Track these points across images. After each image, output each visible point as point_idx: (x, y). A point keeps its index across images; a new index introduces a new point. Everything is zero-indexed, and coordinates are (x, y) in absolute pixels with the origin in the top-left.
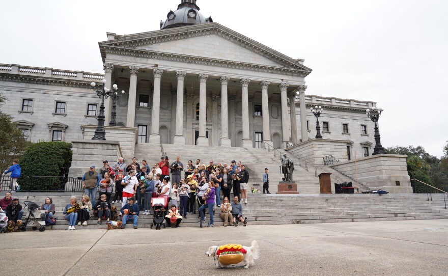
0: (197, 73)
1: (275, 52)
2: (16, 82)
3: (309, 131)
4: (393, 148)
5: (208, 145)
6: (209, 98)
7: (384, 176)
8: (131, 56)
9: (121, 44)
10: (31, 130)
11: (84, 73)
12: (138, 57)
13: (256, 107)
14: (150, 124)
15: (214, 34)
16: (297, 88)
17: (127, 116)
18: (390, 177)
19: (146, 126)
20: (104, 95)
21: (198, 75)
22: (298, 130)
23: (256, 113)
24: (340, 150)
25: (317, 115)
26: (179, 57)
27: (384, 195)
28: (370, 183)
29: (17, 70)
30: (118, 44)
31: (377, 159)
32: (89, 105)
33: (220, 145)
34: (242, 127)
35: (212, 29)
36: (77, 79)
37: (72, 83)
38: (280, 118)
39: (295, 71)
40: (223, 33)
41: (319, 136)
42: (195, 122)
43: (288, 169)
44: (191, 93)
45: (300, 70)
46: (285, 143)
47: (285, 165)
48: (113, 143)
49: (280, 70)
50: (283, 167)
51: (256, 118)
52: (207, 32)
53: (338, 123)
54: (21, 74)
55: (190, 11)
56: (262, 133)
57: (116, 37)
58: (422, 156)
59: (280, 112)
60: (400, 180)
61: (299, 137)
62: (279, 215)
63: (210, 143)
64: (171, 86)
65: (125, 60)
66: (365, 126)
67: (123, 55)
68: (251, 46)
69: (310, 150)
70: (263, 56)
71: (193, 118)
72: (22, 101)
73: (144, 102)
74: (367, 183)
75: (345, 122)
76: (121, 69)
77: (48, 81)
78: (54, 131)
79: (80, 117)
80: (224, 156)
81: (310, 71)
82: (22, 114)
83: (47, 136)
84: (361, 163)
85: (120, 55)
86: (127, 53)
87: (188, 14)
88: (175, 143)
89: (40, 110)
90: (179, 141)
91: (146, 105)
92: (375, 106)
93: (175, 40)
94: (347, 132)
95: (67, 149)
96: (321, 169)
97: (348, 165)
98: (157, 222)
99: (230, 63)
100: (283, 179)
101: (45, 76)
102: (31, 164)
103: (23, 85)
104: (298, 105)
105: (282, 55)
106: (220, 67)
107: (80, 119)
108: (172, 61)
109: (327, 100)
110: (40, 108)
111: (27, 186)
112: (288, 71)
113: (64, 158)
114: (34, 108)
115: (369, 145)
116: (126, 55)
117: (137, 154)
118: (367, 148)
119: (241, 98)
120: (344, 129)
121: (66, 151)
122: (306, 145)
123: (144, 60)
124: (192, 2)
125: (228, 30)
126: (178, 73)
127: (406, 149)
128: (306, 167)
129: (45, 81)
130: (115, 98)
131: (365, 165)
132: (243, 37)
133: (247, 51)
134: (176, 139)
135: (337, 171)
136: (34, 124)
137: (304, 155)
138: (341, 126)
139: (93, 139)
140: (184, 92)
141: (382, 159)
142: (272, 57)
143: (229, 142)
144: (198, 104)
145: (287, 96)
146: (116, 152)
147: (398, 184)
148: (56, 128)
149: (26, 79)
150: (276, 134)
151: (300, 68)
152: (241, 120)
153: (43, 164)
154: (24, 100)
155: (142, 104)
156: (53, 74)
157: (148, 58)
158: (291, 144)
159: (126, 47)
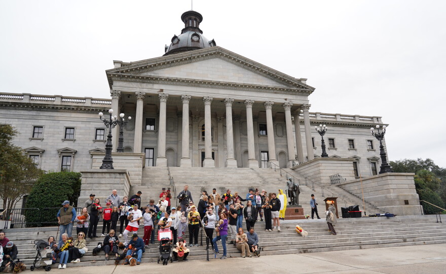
0: (202, 96)
1: (277, 72)
2: (27, 110)
3: (315, 148)
4: (401, 161)
5: (214, 167)
6: (214, 119)
7: (392, 195)
8: (137, 82)
9: (127, 71)
10: (41, 156)
11: (92, 99)
12: (144, 83)
13: (261, 127)
14: (157, 147)
15: (217, 57)
16: (301, 107)
17: (134, 140)
18: (398, 196)
19: (153, 149)
20: (111, 125)
21: (203, 98)
22: (304, 147)
23: (261, 131)
24: (347, 168)
25: (322, 133)
26: (183, 81)
27: (392, 219)
28: (378, 202)
29: (28, 99)
30: (124, 71)
31: (384, 178)
32: (97, 129)
33: (226, 166)
34: (247, 146)
35: (215, 53)
36: (85, 105)
37: (81, 109)
38: (285, 136)
39: (298, 91)
40: (226, 56)
41: (324, 155)
42: (201, 143)
43: (294, 192)
44: (197, 115)
45: (303, 89)
46: (291, 162)
47: (290, 189)
48: (120, 172)
49: (283, 90)
50: (289, 191)
51: (261, 137)
52: (210, 56)
53: (343, 139)
54: (32, 102)
55: (193, 35)
56: (268, 152)
57: (123, 64)
58: (432, 168)
59: (285, 130)
60: (409, 198)
61: (305, 154)
62: (286, 244)
63: (217, 165)
64: (176, 109)
65: (131, 86)
66: (371, 141)
67: (130, 81)
68: (254, 67)
69: (316, 169)
70: (266, 77)
71: (199, 139)
72: (33, 127)
73: (151, 125)
74: (375, 202)
75: (351, 137)
76: (127, 95)
77: (58, 108)
78: (63, 156)
79: (88, 142)
80: (231, 178)
81: (313, 90)
82: (32, 141)
83: (57, 161)
84: (368, 182)
85: (127, 81)
86: (133, 80)
87: (192, 38)
88: (181, 166)
89: (50, 136)
90: (185, 163)
91: (152, 128)
92: (381, 121)
93: (179, 65)
94: (354, 148)
95: (76, 179)
96: (328, 188)
97: (355, 184)
98: (164, 257)
99: (233, 85)
100: (290, 203)
101: (55, 103)
102: (42, 196)
103: (34, 113)
104: (302, 122)
105: (285, 75)
106: (224, 89)
107: (89, 144)
108: (177, 85)
109: (332, 117)
110: (50, 135)
111: (37, 218)
112: (291, 90)
113: (73, 188)
114: (45, 135)
115: (377, 160)
116: (132, 81)
117: (144, 179)
118: (375, 163)
119: (245, 118)
120: (350, 145)
121: (75, 181)
122: (312, 164)
123: (150, 86)
124: (195, 26)
125: (230, 53)
126: (183, 97)
127: (414, 161)
128: (313, 187)
129: (55, 109)
130: (122, 124)
131: (373, 184)
132: (246, 59)
133: (250, 73)
134: (183, 161)
135: (344, 190)
136: (44, 151)
137: (311, 174)
138: (347, 142)
139: (101, 168)
140: (189, 114)
141: (389, 177)
142: (275, 78)
143: (235, 163)
144: (204, 125)
145: (291, 114)
146: (124, 181)
147: (407, 202)
148: (66, 154)
149: (36, 107)
150: (281, 153)
151: (303, 87)
152: (246, 139)
153: (52, 195)
154: (35, 127)
155: (148, 127)
156: (62, 101)
157: (154, 83)
158: (297, 163)
159: (132, 74)
